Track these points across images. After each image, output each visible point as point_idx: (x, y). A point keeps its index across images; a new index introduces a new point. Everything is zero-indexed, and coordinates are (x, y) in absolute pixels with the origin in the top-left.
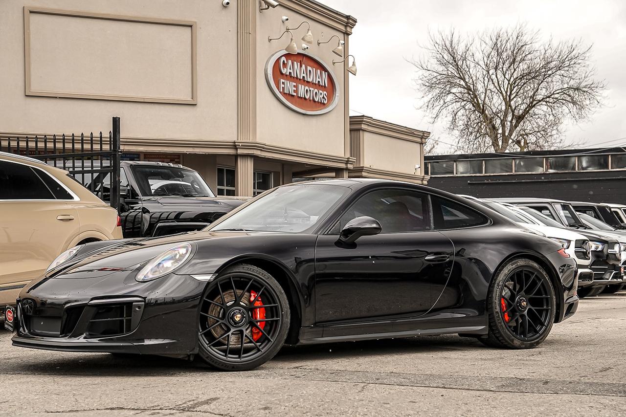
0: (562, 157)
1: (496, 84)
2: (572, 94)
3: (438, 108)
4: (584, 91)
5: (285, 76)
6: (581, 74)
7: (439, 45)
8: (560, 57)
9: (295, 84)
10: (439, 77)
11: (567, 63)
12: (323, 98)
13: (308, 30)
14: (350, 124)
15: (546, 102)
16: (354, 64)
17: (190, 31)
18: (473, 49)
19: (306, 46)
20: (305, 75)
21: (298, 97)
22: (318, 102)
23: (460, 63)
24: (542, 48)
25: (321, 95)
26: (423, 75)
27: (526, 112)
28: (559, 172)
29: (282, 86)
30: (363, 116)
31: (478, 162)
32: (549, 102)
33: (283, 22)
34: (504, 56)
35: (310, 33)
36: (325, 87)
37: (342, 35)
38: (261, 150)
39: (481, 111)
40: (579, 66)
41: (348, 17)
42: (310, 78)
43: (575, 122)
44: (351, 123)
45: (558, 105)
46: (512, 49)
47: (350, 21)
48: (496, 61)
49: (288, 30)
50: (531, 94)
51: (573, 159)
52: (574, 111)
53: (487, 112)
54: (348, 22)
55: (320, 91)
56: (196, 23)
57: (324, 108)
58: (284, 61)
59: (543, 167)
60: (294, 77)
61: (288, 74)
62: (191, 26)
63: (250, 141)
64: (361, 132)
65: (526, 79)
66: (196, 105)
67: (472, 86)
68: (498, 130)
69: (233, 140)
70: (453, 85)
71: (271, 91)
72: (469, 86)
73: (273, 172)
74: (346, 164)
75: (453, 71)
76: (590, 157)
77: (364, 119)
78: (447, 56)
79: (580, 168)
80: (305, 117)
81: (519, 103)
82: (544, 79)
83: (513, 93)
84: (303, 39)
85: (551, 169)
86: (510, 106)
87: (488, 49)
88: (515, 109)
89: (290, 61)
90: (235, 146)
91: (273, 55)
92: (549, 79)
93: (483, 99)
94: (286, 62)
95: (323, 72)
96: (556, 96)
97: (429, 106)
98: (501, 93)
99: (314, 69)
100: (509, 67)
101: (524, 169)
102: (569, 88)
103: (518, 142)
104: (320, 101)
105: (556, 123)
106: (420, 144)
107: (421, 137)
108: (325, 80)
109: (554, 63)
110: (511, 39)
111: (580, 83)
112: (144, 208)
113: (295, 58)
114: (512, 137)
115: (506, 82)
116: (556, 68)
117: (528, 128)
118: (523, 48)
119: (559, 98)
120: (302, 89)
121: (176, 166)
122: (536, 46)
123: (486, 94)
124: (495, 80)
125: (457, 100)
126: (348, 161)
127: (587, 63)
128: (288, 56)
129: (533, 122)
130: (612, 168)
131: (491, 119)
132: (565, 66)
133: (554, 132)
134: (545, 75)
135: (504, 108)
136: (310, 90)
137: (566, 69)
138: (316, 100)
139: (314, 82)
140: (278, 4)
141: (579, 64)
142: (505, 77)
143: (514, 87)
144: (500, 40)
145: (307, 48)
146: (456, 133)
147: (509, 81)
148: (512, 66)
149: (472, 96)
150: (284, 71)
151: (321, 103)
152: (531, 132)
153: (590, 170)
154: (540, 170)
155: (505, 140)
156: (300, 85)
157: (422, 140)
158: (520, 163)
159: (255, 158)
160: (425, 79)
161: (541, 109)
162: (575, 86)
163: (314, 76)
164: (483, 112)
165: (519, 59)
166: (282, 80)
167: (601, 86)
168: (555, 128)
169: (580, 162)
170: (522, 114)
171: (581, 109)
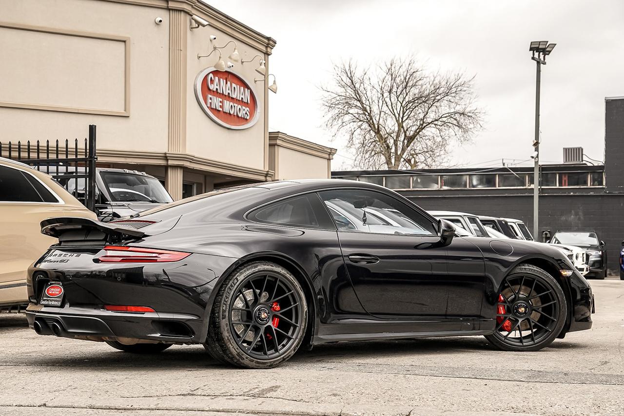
0: (454, 175)
1: (390, 107)
2: (458, 119)
3: (336, 127)
4: (469, 116)
5: (212, 92)
6: (466, 101)
7: (338, 67)
8: (448, 84)
9: (221, 100)
10: (338, 98)
11: (454, 90)
12: (246, 113)
13: (235, 49)
14: (269, 139)
15: (435, 125)
16: (274, 82)
17: (124, 46)
18: (369, 74)
19: (231, 65)
20: (230, 92)
21: (224, 112)
22: (241, 118)
23: (357, 86)
24: (431, 75)
25: (244, 111)
26: (323, 95)
27: (417, 133)
28: (452, 189)
29: (210, 101)
30: (279, 132)
31: (379, 178)
32: (437, 125)
33: (211, 41)
34: (398, 80)
35: (236, 52)
36: (247, 103)
37: (263, 55)
38: (190, 162)
39: (376, 131)
40: (465, 93)
41: (269, 39)
42: (234, 94)
43: (460, 144)
44: (271, 138)
45: (446, 128)
46: (405, 74)
47: (271, 42)
48: (390, 86)
49: (215, 48)
50: (421, 116)
51: (464, 178)
52: (460, 134)
53: (381, 132)
54: (269, 43)
55: (244, 108)
56: (129, 38)
57: (247, 123)
58: (211, 78)
59: (438, 184)
60: (220, 93)
61: (215, 90)
62: (125, 42)
63: (180, 153)
64: (276, 146)
65: (417, 103)
66: (129, 117)
67: (368, 108)
68: (391, 149)
69: (164, 152)
70: (350, 106)
71: (200, 106)
72: (366, 108)
73: (196, 183)
74: (266, 176)
75: (351, 93)
76: (479, 176)
77: (279, 135)
78: (345, 78)
79: (471, 185)
80: (230, 131)
81: (411, 125)
82: (433, 104)
83: (405, 115)
84: (230, 57)
85: (445, 186)
86: (403, 127)
87: (383, 74)
88: (407, 130)
89: (217, 78)
90: (166, 157)
91: (201, 72)
92: (437, 104)
93: (377, 119)
94: (213, 79)
95: (246, 89)
96: (444, 119)
97: (329, 125)
98: (394, 115)
99: (238, 86)
100: (402, 91)
101: (420, 186)
102: (455, 113)
103: (409, 161)
104: (243, 117)
105: (443, 145)
106: (328, 159)
107: (329, 153)
108: (247, 97)
109: (442, 89)
110: (404, 65)
111: (465, 109)
112: (114, 213)
113: (221, 75)
114: (404, 156)
115: (399, 104)
116: (444, 94)
117: (418, 148)
118: (415, 74)
119: (446, 121)
120: (227, 105)
121: (140, 173)
122: (426, 73)
123: (380, 115)
124: (389, 104)
125: (354, 120)
126: (268, 174)
127: (472, 90)
128: (215, 73)
129: (423, 143)
130: (499, 187)
131: (385, 138)
132: (452, 92)
133: (442, 152)
134: (434, 100)
135: (397, 129)
136: (234, 106)
137: (453, 95)
138: (240, 115)
139: (238, 98)
140: (208, 23)
141: (465, 91)
142: (398, 100)
143: (407, 110)
144: (393, 66)
145: (233, 66)
146: (353, 150)
147: (401, 104)
148: (404, 91)
149: (368, 117)
150: (211, 87)
151: (244, 118)
152: (420, 152)
153: (480, 187)
154: (435, 187)
155: (398, 158)
156: (225, 101)
157: (329, 156)
158: (417, 180)
159: (185, 169)
160: (325, 99)
161: (429, 131)
162: (461, 111)
163: (239, 93)
164: (378, 132)
165: (411, 84)
166: (210, 96)
167: (484, 112)
168: (443, 148)
169: (471, 180)
170: (413, 136)
171: (466, 131)
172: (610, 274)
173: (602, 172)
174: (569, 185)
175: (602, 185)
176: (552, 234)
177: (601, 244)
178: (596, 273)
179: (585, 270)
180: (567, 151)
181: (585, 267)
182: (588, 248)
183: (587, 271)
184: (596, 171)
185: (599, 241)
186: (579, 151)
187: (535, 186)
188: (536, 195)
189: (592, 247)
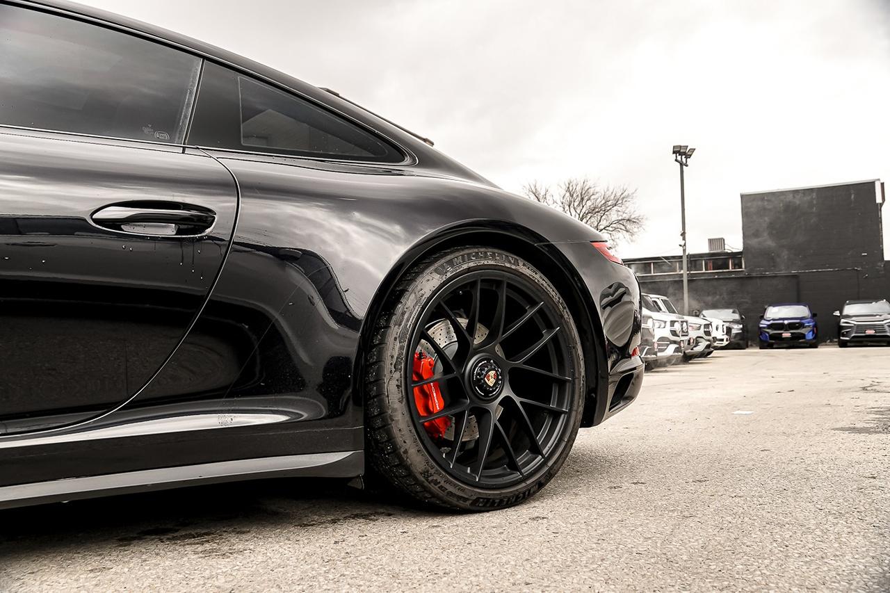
2: (625, 224)
4: (634, 222)
6: (631, 209)
8: (615, 197)
11: (620, 201)
15: (607, 230)
18: (551, 191)
24: (602, 190)
32: (609, 230)
34: (575, 196)
40: (629, 203)
45: (616, 232)
46: (580, 191)
48: (569, 200)
52: (627, 236)
82: (604, 213)
87: (563, 192)
92: (608, 213)
96: (614, 225)
100: (579, 204)
102: (623, 220)
109: (611, 201)
110: (579, 184)
111: (631, 216)
116: (612, 205)
118: (589, 191)
119: (616, 227)
122: (597, 189)
127: (635, 200)
130: (654, 273)
132: (619, 203)
134: (605, 210)
137: (620, 205)
141: (629, 201)
144: (571, 185)
148: (581, 204)
162: (627, 218)
165: (586, 198)
171: (632, 234)
172: (751, 346)
173: (741, 258)
174: (714, 269)
175: (741, 268)
176: (700, 311)
177: (742, 318)
178: (738, 344)
179: (725, 340)
180: (711, 241)
181: (725, 337)
182: (730, 322)
183: (727, 341)
184: (735, 256)
185: (740, 315)
186: (722, 241)
187: (684, 272)
188: (685, 279)
189: (735, 322)
